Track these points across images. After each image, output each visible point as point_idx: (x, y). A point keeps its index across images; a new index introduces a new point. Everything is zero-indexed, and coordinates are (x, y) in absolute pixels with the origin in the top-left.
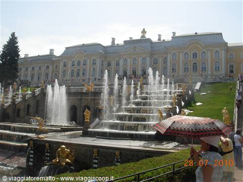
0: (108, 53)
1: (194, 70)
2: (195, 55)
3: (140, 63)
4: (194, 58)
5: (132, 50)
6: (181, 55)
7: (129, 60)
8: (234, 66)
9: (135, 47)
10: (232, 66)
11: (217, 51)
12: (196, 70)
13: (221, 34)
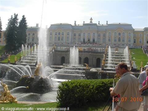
0: (74, 29)
1: (119, 41)
2: (119, 34)
3: (92, 36)
4: (119, 35)
5: (88, 29)
6: (113, 33)
7: (86, 34)
8: (136, 40)
9: (89, 28)
10: (135, 40)
11: (130, 33)
12: (120, 41)
13: (131, 25)
